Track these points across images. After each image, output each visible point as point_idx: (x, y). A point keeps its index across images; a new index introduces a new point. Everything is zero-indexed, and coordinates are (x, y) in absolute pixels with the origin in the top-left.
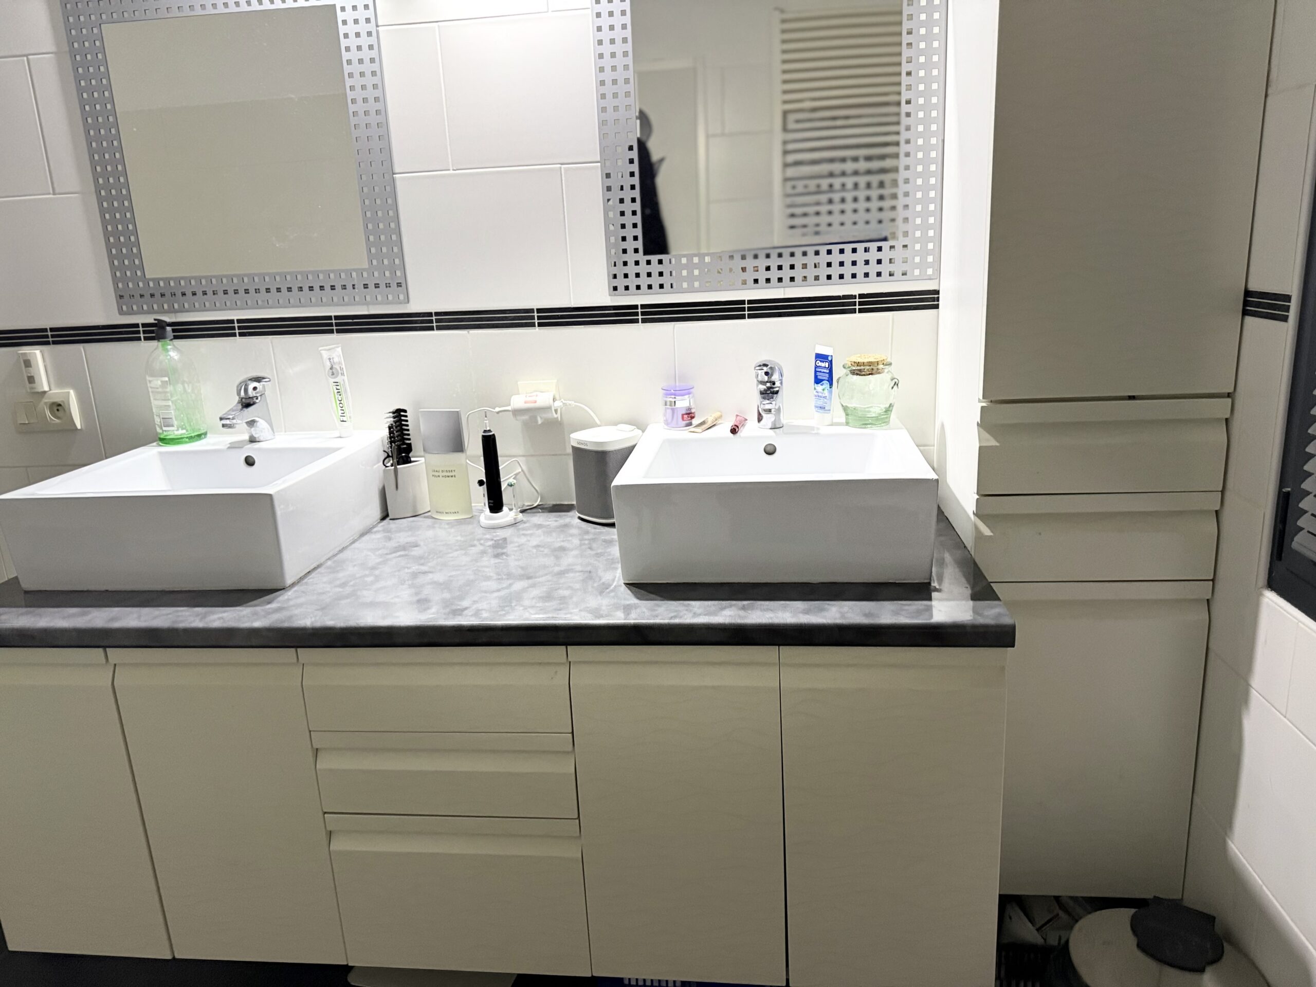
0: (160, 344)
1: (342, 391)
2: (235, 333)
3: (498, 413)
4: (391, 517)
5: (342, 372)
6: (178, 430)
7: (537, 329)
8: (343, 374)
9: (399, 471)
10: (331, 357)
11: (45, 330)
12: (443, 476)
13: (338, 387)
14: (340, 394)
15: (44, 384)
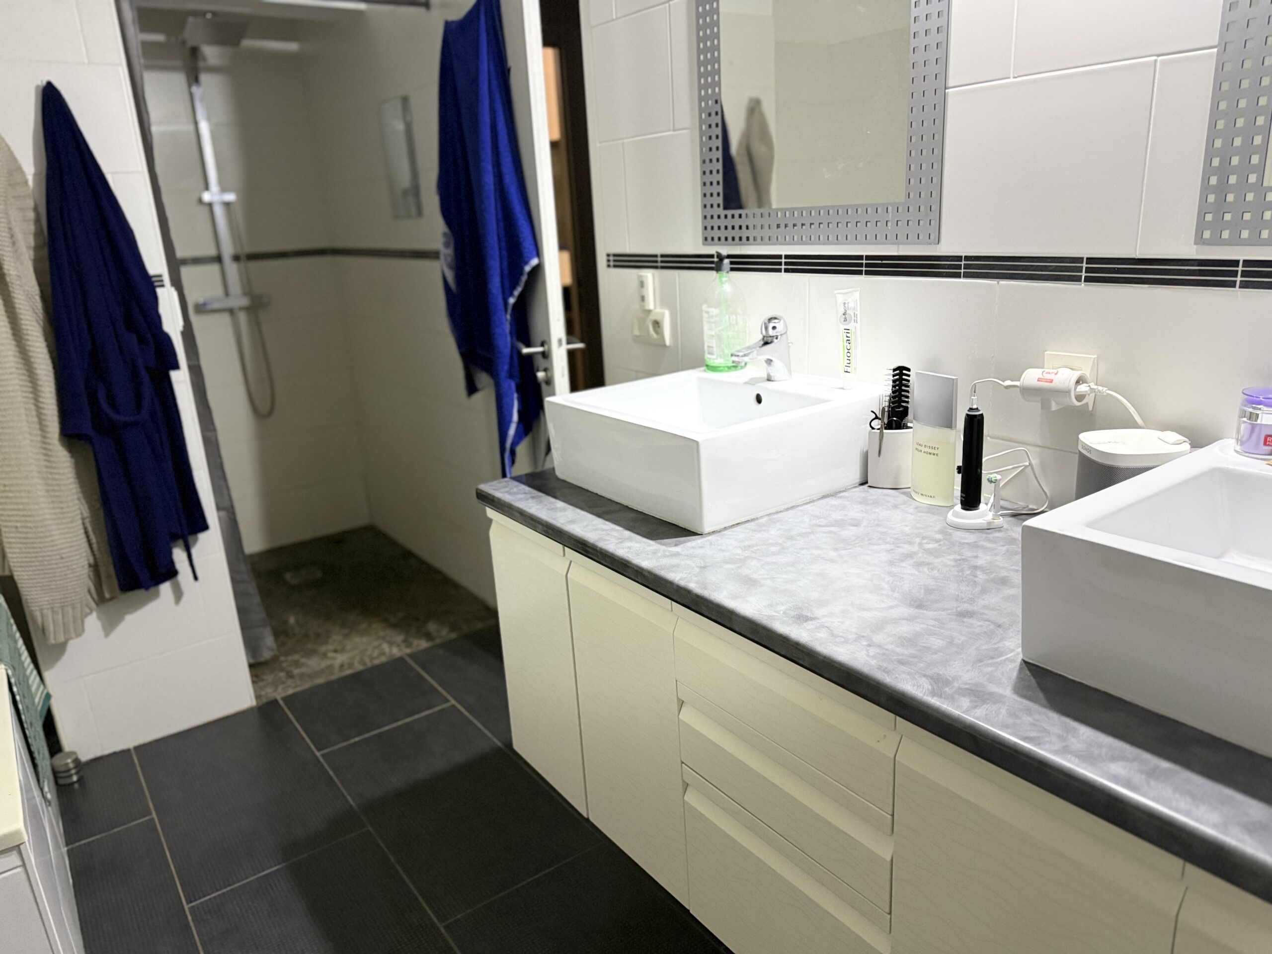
0: (718, 275)
1: (852, 339)
2: (781, 269)
3: (1007, 387)
4: (869, 484)
5: (856, 318)
6: (717, 359)
7: (1083, 285)
8: (856, 321)
9: (885, 435)
10: (847, 302)
11: (656, 256)
12: (924, 452)
13: (848, 335)
14: (849, 342)
15: (650, 304)
